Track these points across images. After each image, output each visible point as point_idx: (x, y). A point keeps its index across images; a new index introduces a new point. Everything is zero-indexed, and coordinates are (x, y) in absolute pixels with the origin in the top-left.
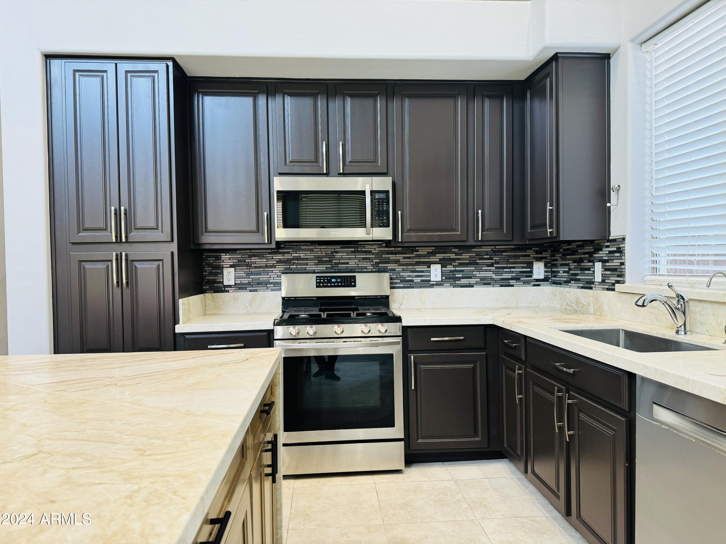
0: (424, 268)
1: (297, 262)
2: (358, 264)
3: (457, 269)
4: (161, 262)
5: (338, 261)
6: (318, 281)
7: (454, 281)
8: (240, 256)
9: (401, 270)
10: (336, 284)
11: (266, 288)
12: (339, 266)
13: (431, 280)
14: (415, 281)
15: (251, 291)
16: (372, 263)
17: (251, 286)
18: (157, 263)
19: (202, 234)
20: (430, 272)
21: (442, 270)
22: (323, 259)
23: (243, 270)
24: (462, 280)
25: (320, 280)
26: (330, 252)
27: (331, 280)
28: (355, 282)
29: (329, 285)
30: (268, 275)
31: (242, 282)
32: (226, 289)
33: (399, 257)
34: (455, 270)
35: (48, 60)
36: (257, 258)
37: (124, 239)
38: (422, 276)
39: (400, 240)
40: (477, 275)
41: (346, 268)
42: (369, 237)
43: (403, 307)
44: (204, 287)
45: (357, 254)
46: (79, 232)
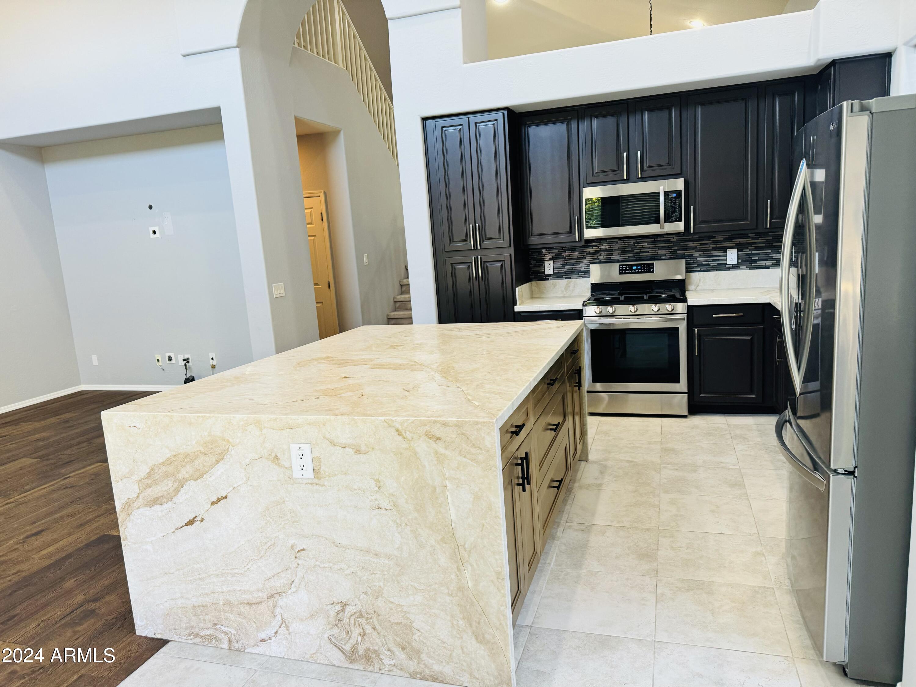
0: (721, 253)
1: (603, 253)
2: (657, 252)
3: (753, 252)
4: (503, 262)
5: (639, 251)
6: (621, 269)
7: (750, 264)
8: (557, 251)
9: (698, 255)
10: (636, 271)
11: (578, 276)
12: (640, 254)
13: (727, 264)
14: (711, 265)
15: (566, 278)
16: (670, 251)
17: (566, 274)
18: (501, 263)
19: (529, 237)
20: (726, 256)
21: (738, 254)
22: (626, 249)
23: (560, 262)
24: (758, 262)
25: (623, 267)
26: (632, 243)
27: (632, 267)
28: (653, 268)
29: (630, 271)
30: (579, 265)
31: (559, 271)
32: (547, 277)
33: (697, 244)
34: (752, 253)
35: (424, 121)
36: (571, 252)
37: (479, 248)
38: (718, 260)
39: (692, 231)
40: (773, 257)
41: (646, 256)
42: (664, 231)
43: (699, 288)
44: (530, 277)
45: (656, 243)
46: (450, 243)
